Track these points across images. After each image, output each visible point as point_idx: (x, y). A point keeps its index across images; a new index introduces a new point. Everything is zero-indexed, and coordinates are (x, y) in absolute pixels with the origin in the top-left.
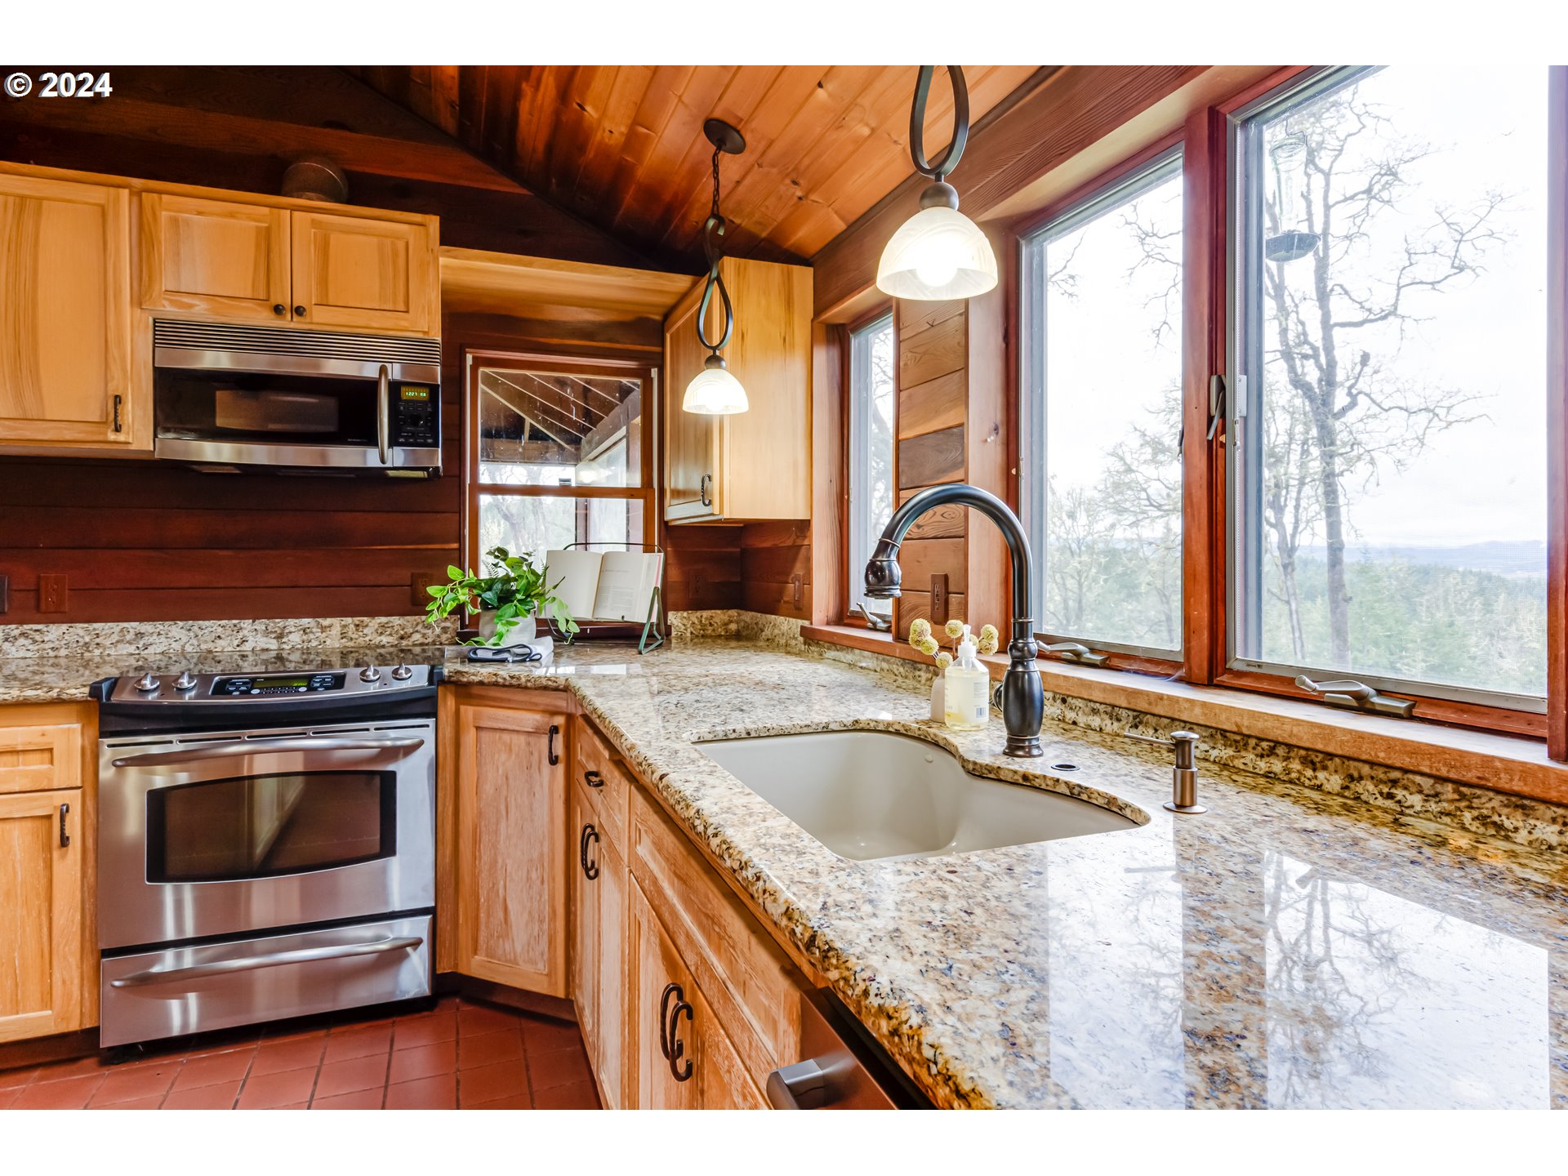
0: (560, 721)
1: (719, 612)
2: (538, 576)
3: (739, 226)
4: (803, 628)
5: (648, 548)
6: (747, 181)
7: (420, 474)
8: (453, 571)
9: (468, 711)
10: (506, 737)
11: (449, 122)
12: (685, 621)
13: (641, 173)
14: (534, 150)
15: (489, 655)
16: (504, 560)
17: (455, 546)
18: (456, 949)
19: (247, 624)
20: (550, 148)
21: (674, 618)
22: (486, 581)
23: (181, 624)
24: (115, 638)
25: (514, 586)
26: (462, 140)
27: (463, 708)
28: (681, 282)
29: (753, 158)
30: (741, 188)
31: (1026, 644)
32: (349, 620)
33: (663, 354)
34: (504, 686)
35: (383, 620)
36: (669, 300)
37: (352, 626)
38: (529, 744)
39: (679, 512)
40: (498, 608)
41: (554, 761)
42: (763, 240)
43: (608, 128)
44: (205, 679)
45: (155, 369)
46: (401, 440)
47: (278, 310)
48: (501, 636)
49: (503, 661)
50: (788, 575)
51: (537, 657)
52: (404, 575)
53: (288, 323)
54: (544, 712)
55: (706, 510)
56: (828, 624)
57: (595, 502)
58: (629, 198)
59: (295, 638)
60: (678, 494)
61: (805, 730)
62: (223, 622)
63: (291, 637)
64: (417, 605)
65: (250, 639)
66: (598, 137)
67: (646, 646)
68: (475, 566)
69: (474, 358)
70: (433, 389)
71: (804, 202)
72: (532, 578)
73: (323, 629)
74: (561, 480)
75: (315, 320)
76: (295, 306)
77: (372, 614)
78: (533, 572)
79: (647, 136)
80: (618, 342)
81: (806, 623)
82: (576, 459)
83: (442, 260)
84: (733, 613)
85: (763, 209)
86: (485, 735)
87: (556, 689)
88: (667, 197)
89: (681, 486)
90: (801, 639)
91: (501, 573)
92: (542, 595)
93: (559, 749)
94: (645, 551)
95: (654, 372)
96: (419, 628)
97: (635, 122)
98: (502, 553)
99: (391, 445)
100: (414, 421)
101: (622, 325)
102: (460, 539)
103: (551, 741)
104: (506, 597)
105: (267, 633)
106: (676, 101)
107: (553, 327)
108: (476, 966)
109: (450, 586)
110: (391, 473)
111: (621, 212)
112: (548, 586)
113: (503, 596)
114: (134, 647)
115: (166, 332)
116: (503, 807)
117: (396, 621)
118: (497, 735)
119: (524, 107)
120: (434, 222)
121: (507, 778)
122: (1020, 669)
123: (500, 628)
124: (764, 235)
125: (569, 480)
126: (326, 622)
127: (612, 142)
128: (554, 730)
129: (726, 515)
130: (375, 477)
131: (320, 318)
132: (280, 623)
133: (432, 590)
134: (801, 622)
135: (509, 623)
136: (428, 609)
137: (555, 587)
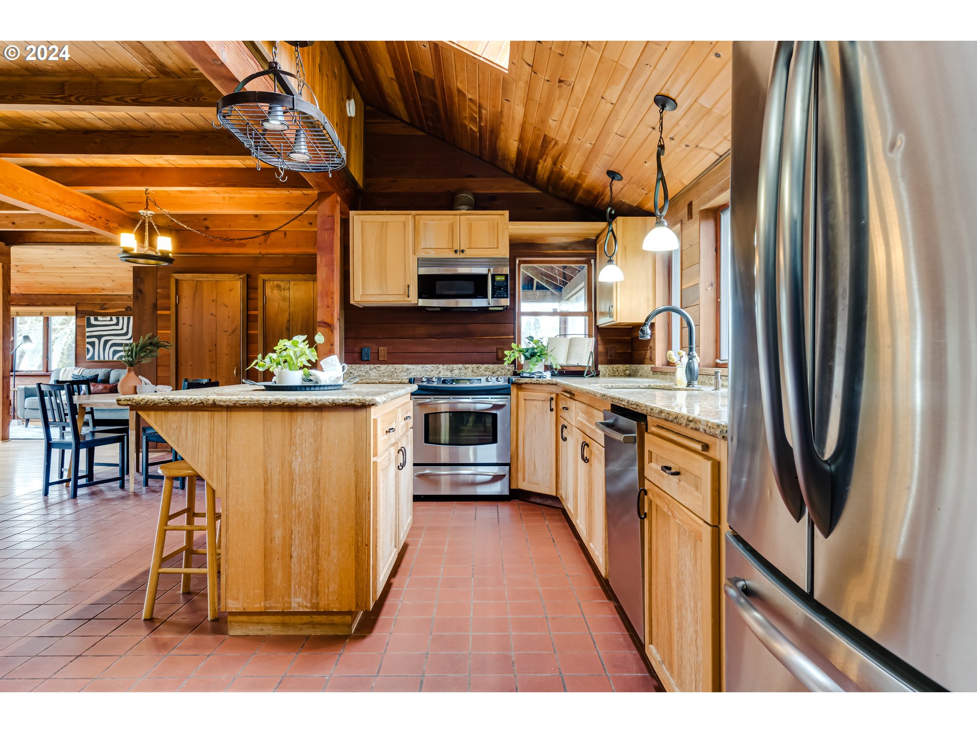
0: (554, 396)
1: (621, 365)
2: (545, 347)
3: (625, 202)
4: (651, 368)
5: (590, 336)
6: (625, 188)
7: (500, 309)
8: (514, 345)
9: (521, 394)
10: (535, 402)
11: (511, 170)
12: (606, 369)
13: (584, 185)
14: (543, 178)
15: (528, 375)
16: (532, 341)
17: (513, 337)
18: (517, 480)
19: (441, 366)
20: (549, 178)
21: (601, 368)
22: (526, 349)
23: (420, 365)
24: (401, 370)
25: (536, 351)
26: (515, 175)
27: (519, 393)
28: (602, 225)
29: (626, 182)
30: (623, 190)
31: (693, 353)
32: (475, 365)
33: (596, 253)
34: (534, 384)
35: (487, 365)
36: (599, 232)
37: (476, 368)
38: (543, 405)
39: (603, 321)
40: (530, 359)
41: (552, 410)
42: (635, 207)
43: (571, 173)
44: (439, 379)
45: (418, 275)
46: (496, 296)
47: (456, 251)
48: (531, 370)
49: (533, 377)
50: (648, 347)
51: (545, 376)
52: (494, 348)
53: (459, 255)
54: (548, 393)
55: (611, 320)
56: (663, 366)
57: (570, 318)
58: (580, 193)
59: (456, 372)
60: (602, 314)
61: (632, 387)
62: (433, 365)
63: (455, 371)
64: (500, 360)
65: (442, 372)
66: (568, 175)
67: (587, 375)
68: (519, 343)
69: (519, 261)
70: (506, 276)
71: (648, 195)
72: (543, 348)
73: (466, 368)
74: (553, 309)
75: (467, 254)
76: (461, 250)
77: (483, 363)
78: (543, 346)
79: (586, 176)
80: (577, 250)
81: (653, 366)
82: (560, 299)
83: (510, 227)
84: (628, 366)
85: (633, 197)
86: (527, 402)
87: (552, 384)
88: (595, 193)
89: (603, 310)
90: (651, 372)
91: (531, 346)
92: (547, 354)
93: (554, 406)
94: (589, 337)
95: (593, 261)
96: (499, 369)
97: (582, 171)
98: (531, 338)
99: (492, 298)
100: (499, 288)
101: (578, 243)
102: (514, 334)
103: (551, 403)
104: (533, 355)
105: (447, 370)
106: (595, 166)
107: (550, 246)
108: (524, 486)
109: (513, 351)
110: (490, 309)
111: (577, 198)
112: (549, 350)
113: (532, 355)
114: (406, 373)
115: (422, 262)
116: (534, 428)
117: (491, 366)
118: (532, 402)
119: (540, 166)
120: (506, 213)
121: (535, 418)
122: (691, 361)
123: (531, 366)
124: (635, 205)
125: (557, 309)
126: (467, 366)
127: (573, 176)
128: (552, 399)
129: (619, 321)
130: (484, 310)
131: (469, 253)
132: (451, 366)
133: (506, 352)
134: (651, 366)
135: (534, 364)
136: (504, 360)
137: (552, 351)
